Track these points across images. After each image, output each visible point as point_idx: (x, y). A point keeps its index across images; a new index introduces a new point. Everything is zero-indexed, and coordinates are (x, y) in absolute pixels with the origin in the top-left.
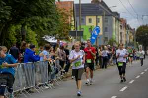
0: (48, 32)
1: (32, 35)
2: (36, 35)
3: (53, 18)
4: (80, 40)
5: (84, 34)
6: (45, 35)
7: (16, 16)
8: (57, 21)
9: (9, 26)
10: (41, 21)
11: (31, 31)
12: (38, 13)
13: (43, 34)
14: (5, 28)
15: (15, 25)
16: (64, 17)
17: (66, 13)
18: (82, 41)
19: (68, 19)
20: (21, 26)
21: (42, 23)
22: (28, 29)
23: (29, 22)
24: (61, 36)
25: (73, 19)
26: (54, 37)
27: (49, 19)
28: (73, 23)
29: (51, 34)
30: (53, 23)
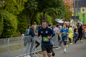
0: (58, 17)
1: (50, 18)
2: (51, 18)
3: (61, 9)
4: (77, 21)
5: (80, 18)
6: (57, 18)
7: (40, 7)
8: (64, 10)
9: (36, 13)
10: (54, 10)
11: (48, 16)
12: (53, 6)
13: (55, 18)
14: (34, 14)
15: (40, 13)
16: (68, 8)
17: (69, 5)
18: (78, 22)
19: (70, 9)
20: (43, 13)
21: (55, 11)
22: (47, 15)
23: (47, 11)
24: (66, 19)
25: (73, 9)
26: (62, 20)
27: (59, 9)
28: (73, 12)
29: (60, 18)
30: (61, 11)
